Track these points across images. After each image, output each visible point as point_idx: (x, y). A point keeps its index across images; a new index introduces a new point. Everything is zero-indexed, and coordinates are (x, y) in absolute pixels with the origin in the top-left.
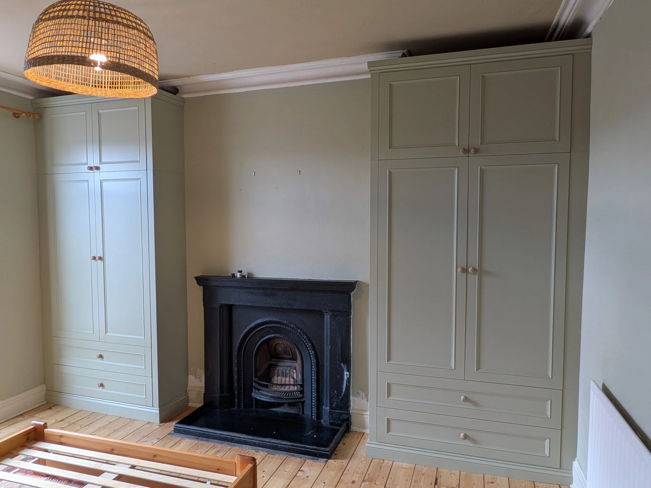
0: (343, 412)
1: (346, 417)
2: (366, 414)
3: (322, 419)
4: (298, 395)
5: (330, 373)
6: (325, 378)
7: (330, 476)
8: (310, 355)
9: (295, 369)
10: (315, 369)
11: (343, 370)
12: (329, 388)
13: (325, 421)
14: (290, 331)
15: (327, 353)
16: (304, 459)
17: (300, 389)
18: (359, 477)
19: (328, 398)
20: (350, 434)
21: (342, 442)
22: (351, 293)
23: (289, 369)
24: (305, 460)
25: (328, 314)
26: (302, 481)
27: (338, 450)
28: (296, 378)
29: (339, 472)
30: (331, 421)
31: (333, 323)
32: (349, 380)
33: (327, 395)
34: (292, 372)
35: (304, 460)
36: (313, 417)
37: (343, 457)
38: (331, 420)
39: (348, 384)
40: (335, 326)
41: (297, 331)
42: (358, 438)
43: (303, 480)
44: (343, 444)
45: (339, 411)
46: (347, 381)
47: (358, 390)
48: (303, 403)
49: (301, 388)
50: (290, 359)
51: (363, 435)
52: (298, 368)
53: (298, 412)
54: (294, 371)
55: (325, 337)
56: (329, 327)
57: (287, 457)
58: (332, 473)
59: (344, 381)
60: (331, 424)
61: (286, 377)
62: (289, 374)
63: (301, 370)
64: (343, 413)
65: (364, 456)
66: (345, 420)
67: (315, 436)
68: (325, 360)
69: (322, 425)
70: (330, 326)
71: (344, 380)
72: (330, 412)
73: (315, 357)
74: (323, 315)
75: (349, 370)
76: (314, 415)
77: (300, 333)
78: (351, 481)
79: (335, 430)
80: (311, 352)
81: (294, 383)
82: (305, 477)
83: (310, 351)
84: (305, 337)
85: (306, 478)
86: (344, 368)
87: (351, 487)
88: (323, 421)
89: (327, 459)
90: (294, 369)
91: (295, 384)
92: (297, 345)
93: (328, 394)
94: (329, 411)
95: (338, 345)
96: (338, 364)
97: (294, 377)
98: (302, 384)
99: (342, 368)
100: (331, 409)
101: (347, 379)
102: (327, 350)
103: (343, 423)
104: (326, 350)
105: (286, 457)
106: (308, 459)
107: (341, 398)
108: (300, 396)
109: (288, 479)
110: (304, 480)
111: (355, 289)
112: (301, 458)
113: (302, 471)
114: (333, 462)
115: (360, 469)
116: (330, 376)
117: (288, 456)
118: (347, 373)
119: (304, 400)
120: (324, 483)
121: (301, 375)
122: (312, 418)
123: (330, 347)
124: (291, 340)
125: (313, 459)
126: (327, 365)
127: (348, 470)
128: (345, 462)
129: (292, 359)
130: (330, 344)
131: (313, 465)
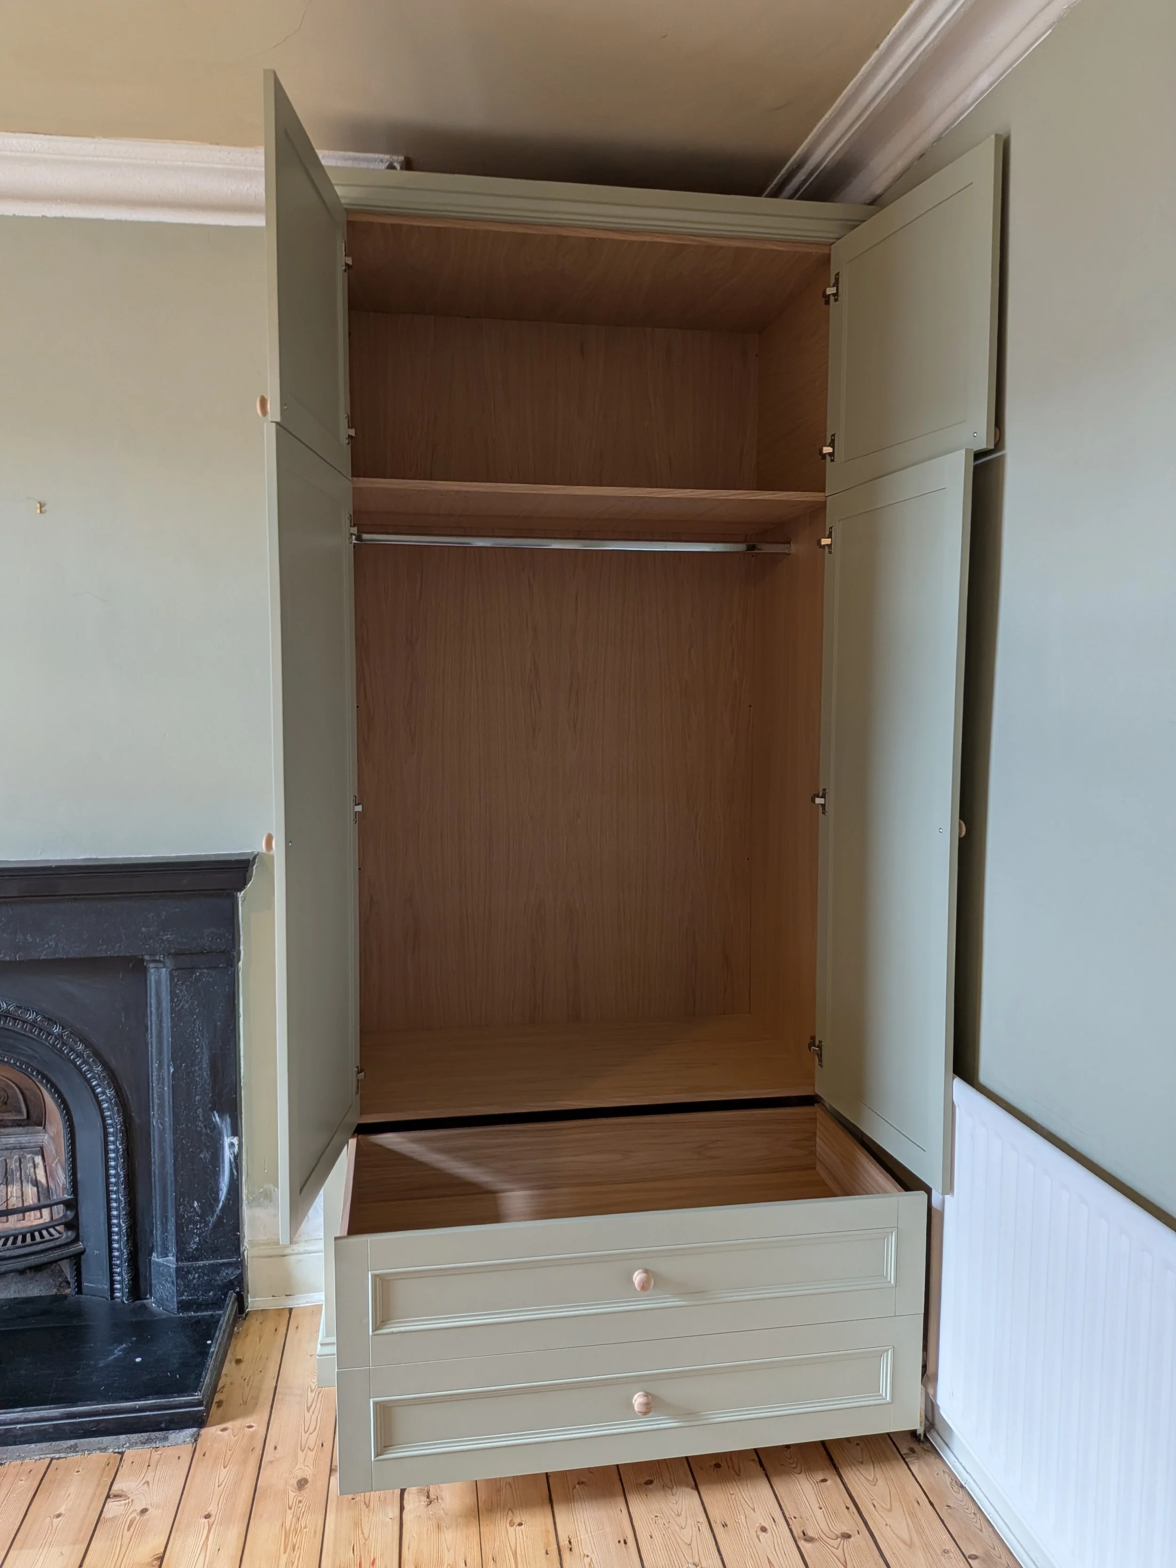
0: (221, 1261)
1: (230, 1274)
2: (296, 1251)
3: (148, 1296)
4: (57, 1235)
5: (175, 1150)
6: (155, 1169)
7: (219, 1486)
8: (99, 1103)
9: (42, 1152)
10: (120, 1145)
11: (220, 1134)
12: (171, 1195)
13: (160, 1302)
14: (23, 1033)
15: (163, 1088)
16: (117, 1451)
17: (65, 1216)
18: (315, 1460)
19: (171, 1227)
20: (246, 1323)
21: (229, 1356)
22: (239, 893)
23: (16, 1157)
24: (122, 1454)
25: (161, 965)
26: (127, 1534)
27: (223, 1387)
28: (44, 1181)
29: (245, 1462)
30: (184, 1298)
31: (181, 991)
32: (237, 1158)
33: (165, 1218)
34: (30, 1165)
35: (118, 1453)
36: (118, 1295)
37: (247, 1408)
38: (183, 1295)
39: (236, 1173)
40: (187, 1002)
41: (48, 1032)
42: (276, 1330)
43: (129, 1529)
44: (234, 1364)
45: (207, 1262)
46: (234, 1165)
47: (266, 1186)
48: (77, 1259)
49: (69, 1213)
50: (18, 1124)
51: (290, 1318)
52: (50, 1149)
53: (58, 1290)
54: (38, 1159)
55: (153, 1040)
56: (166, 1004)
57: (52, 1459)
58: (224, 1472)
59: (224, 1167)
60: (183, 1306)
61: (7, 1185)
62: (18, 1174)
63: (64, 1155)
64: (223, 1264)
65: (313, 1387)
66: (230, 1285)
67: (138, 1360)
68: (154, 1113)
69: (152, 1313)
70: (172, 1001)
71: (223, 1162)
72: (178, 1269)
73: (116, 1105)
74: (144, 971)
75: (236, 1131)
76: (121, 1290)
77: (60, 1037)
78: (294, 1482)
79: (198, 1322)
80: (104, 1093)
81: (39, 1200)
82: (134, 1515)
83: (99, 1090)
84: (80, 1047)
85: (138, 1517)
86: (223, 1126)
87: (300, 1502)
88: (154, 1302)
89: (195, 1429)
90: (36, 1154)
91: (43, 1202)
92: (50, 1076)
93: (171, 1212)
94: (175, 1266)
95: (202, 1058)
96: (201, 1118)
97: (38, 1178)
98: (72, 1197)
99: (214, 1127)
100: (182, 1261)
101: (232, 1160)
102: (160, 1079)
103: (226, 1295)
104: (158, 1080)
105: (48, 1460)
106: (131, 1446)
107: (212, 1220)
108: (67, 1237)
109: (75, 1542)
110: (132, 1529)
111: (251, 880)
112: (104, 1449)
113: (121, 1496)
114: (220, 1433)
115: (311, 1430)
116: (175, 1159)
117: (57, 1456)
118: (232, 1141)
119: (82, 1246)
120: (208, 1516)
121: (63, 1168)
122: (113, 1298)
123: (174, 1067)
124: (27, 1064)
125: (148, 1441)
126: (162, 1124)
127: (276, 1448)
128: (256, 1421)
129: (26, 1122)
130: (173, 1059)
131: (153, 1463)
